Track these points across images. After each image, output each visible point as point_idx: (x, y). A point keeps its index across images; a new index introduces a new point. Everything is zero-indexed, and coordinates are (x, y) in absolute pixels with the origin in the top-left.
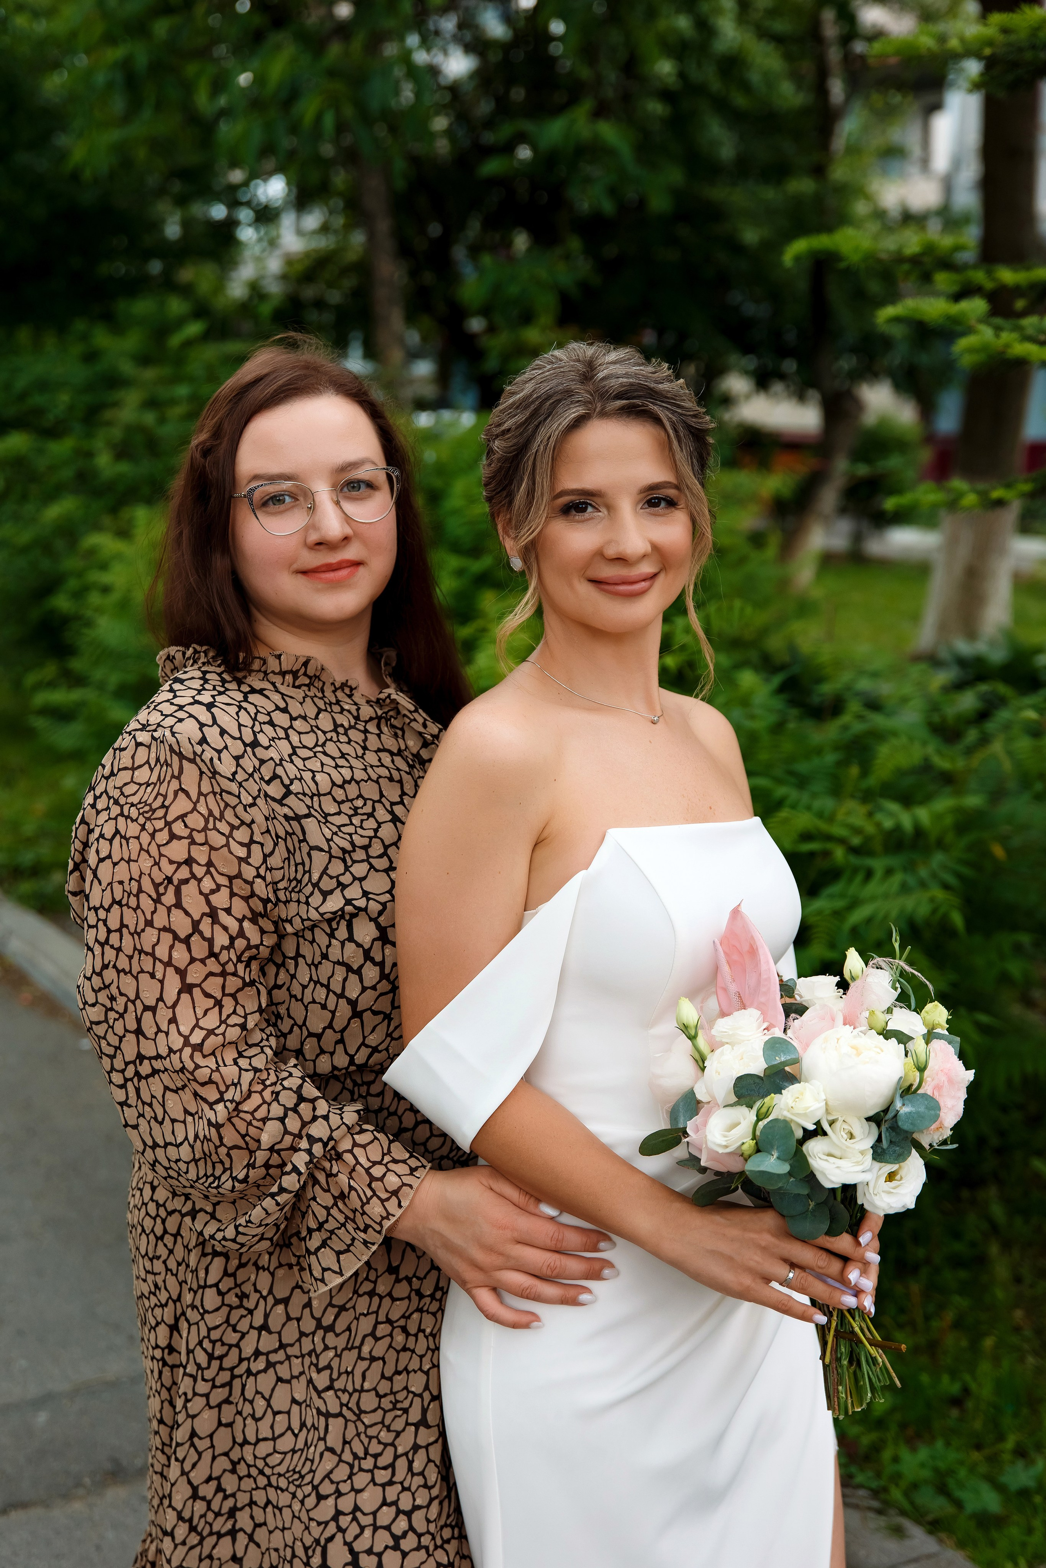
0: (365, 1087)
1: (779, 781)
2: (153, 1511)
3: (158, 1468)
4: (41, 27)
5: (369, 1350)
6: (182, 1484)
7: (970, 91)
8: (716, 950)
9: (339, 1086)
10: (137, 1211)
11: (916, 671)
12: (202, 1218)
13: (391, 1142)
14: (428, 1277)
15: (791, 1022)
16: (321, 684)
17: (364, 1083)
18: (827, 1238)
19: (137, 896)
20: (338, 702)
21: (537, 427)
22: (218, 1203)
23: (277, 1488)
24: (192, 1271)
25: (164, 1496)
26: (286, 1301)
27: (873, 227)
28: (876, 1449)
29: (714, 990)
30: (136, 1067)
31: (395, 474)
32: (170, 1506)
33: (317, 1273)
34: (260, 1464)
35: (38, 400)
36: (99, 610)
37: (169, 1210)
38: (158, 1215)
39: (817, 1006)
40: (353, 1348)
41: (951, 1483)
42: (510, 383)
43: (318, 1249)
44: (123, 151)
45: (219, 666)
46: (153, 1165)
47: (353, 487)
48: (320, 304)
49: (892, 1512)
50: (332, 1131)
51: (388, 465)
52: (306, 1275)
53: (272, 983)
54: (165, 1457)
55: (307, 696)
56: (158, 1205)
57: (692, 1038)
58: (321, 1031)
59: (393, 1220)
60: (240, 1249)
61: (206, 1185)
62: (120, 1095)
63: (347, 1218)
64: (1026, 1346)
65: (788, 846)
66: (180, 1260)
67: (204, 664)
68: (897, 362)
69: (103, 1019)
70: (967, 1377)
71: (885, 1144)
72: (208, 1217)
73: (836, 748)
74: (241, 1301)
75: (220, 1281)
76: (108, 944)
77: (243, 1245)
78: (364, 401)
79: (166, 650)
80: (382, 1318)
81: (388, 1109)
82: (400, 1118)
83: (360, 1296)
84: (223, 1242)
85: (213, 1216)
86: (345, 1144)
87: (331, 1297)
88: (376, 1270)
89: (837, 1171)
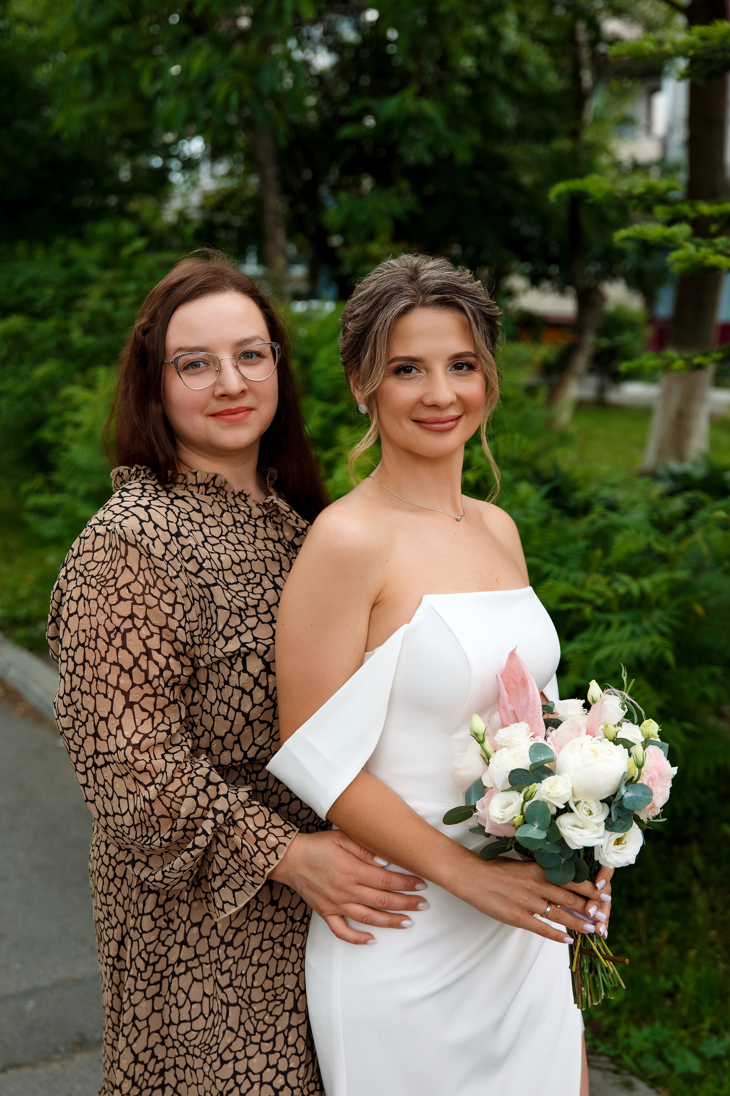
0: (255, 775)
1: (546, 560)
2: (106, 1071)
3: (110, 1041)
4: (34, 34)
5: (257, 959)
6: (127, 1052)
7: (679, 80)
8: (498, 681)
9: (237, 774)
10: (95, 861)
11: (642, 483)
12: (139, 865)
13: (271, 813)
14: (299, 907)
15: (549, 733)
16: (224, 493)
17: (254, 772)
18: (574, 884)
19: (95, 640)
20: (236, 505)
21: (378, 313)
22: (150, 855)
23: (193, 1055)
24: (134, 904)
25: (114, 1061)
26: (199, 925)
27: (612, 173)
28: (613, 1028)
29: (497, 707)
30: (94, 760)
31: (277, 347)
32: (119, 1068)
33: (219, 905)
34: (181, 1038)
35: (30, 293)
36: (72, 439)
37: (118, 860)
38: (110, 864)
39: (568, 721)
40: (246, 957)
41: (666, 1052)
42: (360, 282)
43: (220, 888)
44: (90, 120)
45: (154, 480)
46: (105, 828)
47: (248, 356)
48: (227, 226)
49: (625, 1072)
50: (230, 805)
51: (272, 340)
52: (211, 906)
53: (189, 701)
54: (115, 1033)
55: (214, 501)
56: (110, 857)
57: (481, 742)
58: (224, 735)
59: (272, 868)
60: (166, 888)
61: (142, 842)
62: (83, 779)
63: (240, 866)
64: (718, 956)
65: (552, 605)
66: (126, 896)
67: (143, 478)
68: (629, 267)
69: (71, 726)
70: (677, 978)
71: (614, 818)
72: (144, 865)
73: (586, 537)
74: (168, 925)
75: (153, 911)
76: (75, 674)
77: (167, 885)
78: (256, 296)
79: (117, 469)
80: (266, 936)
81: (271, 790)
82: (279, 796)
83: (251, 921)
84: (154, 883)
85: (147, 864)
86: (239, 815)
87: (231, 922)
88: (262, 903)
89: (580, 837)
